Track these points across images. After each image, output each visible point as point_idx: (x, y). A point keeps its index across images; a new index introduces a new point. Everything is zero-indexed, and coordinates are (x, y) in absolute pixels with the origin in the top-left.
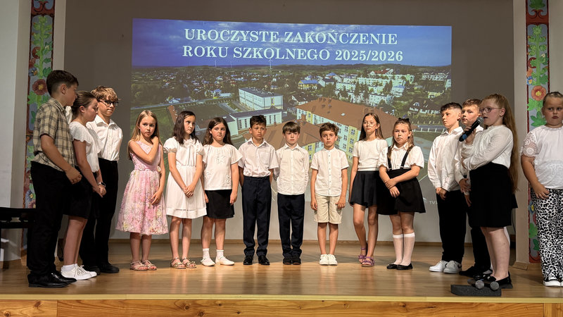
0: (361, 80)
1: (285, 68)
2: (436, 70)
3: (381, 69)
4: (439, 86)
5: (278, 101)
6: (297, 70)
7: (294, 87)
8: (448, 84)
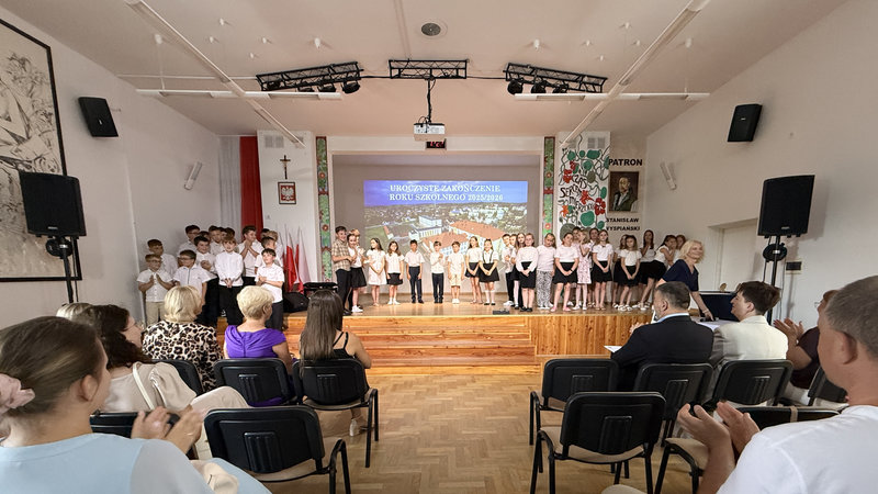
0: (482, 211)
1: (442, 205)
2: (520, 205)
3: (491, 204)
4: (521, 213)
5: (439, 222)
6: (449, 206)
7: (447, 215)
8: (526, 212)
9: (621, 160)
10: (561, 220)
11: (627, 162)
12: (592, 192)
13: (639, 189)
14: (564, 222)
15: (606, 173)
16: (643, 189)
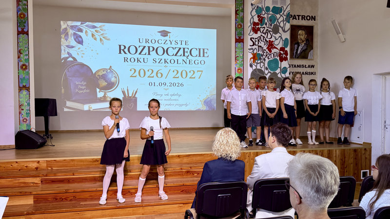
9: (299, 16)
10: (251, 66)
11: (303, 18)
12: (276, 43)
13: (315, 40)
14: (254, 67)
15: (288, 26)
16: (317, 41)
